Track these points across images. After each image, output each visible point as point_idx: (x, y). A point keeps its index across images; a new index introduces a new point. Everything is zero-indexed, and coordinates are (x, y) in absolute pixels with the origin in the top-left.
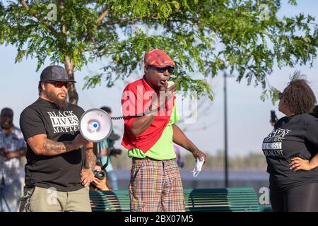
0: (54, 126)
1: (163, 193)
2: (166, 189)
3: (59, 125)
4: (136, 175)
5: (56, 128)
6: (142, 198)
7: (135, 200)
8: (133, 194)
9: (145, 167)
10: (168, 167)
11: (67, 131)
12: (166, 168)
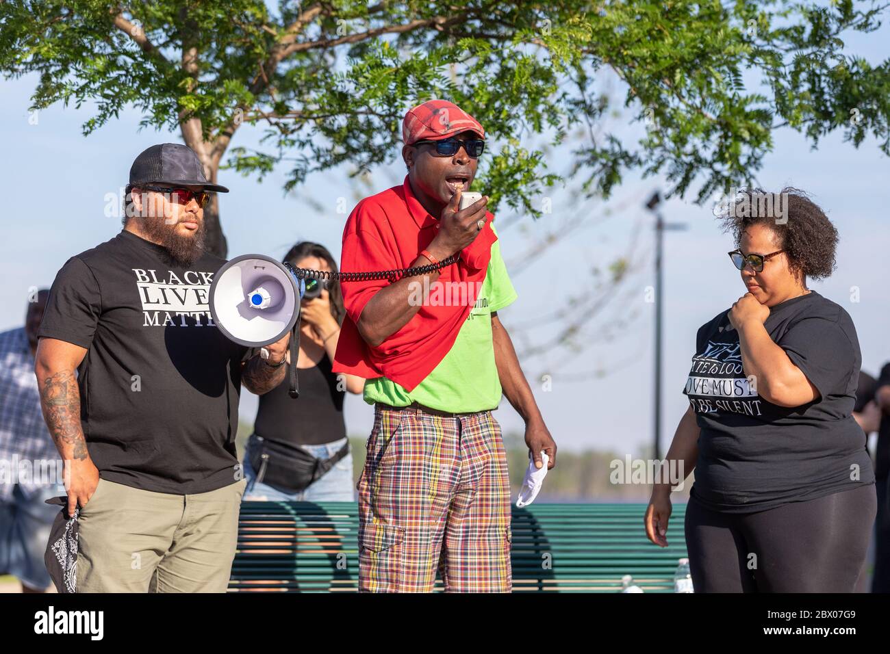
0: (146, 307)
1: (453, 506)
2: (461, 497)
3: (162, 307)
4: (381, 454)
5: (151, 313)
6: (396, 517)
7: (375, 521)
8: (373, 506)
9: (410, 433)
10: (472, 435)
11: (184, 324)
12: (466, 436)
